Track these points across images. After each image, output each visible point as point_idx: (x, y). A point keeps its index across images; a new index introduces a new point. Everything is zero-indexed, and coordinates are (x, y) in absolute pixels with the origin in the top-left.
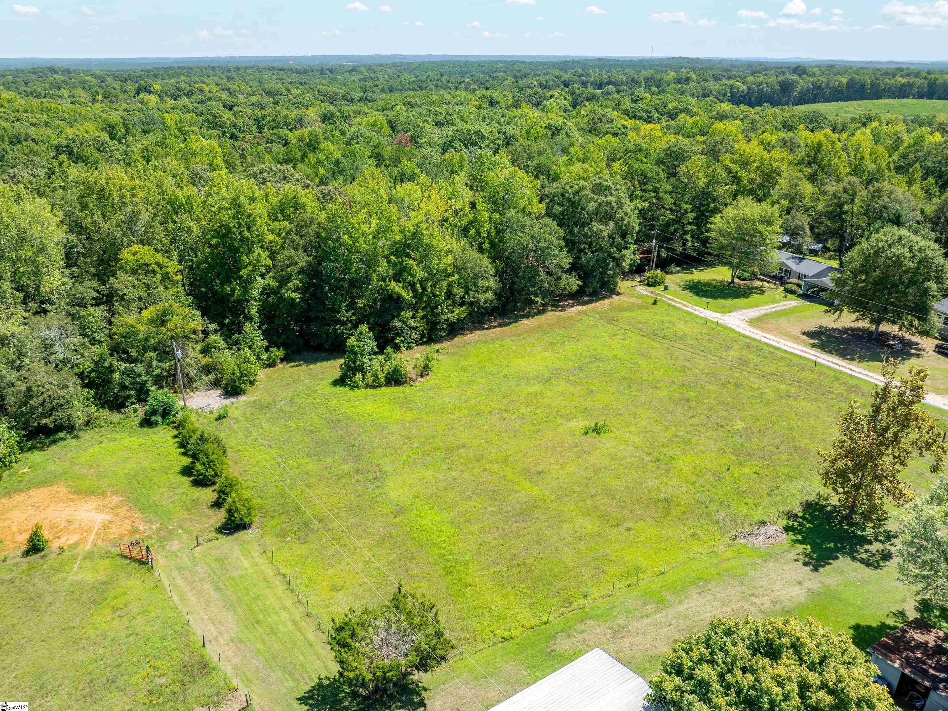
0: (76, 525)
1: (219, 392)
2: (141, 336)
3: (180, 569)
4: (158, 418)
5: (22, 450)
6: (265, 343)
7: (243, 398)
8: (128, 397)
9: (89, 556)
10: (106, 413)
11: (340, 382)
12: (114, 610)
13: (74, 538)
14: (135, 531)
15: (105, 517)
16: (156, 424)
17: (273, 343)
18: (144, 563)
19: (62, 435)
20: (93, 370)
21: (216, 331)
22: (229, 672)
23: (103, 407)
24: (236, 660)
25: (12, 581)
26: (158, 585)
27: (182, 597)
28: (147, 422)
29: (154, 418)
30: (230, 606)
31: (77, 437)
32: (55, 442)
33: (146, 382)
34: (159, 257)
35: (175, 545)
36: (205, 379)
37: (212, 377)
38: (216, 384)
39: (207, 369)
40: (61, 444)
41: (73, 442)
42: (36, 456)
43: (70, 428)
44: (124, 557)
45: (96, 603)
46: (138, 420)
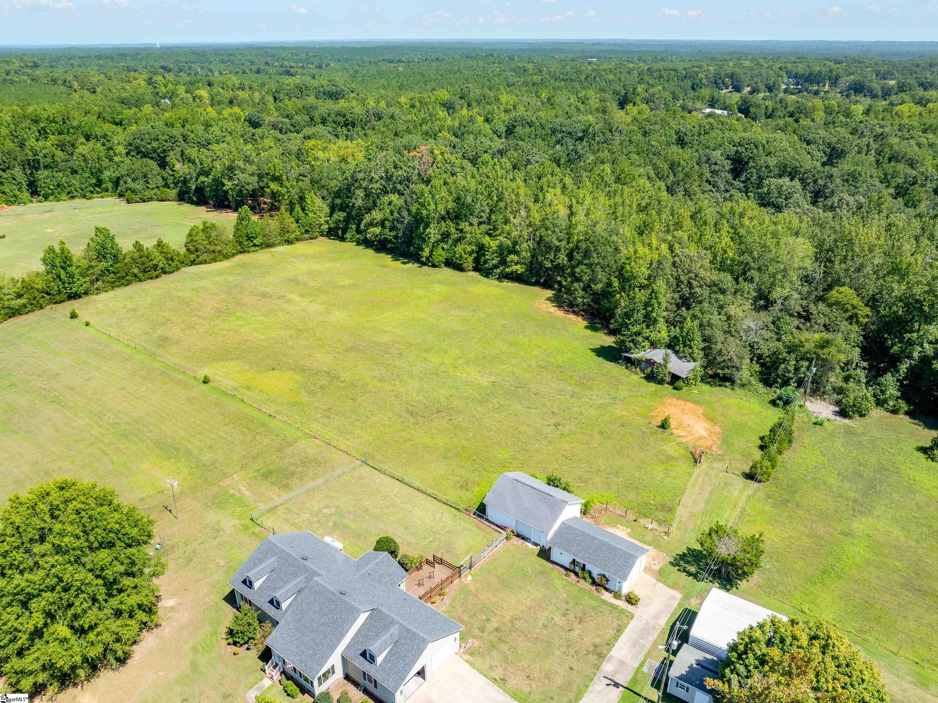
0: (689, 429)
1: (837, 409)
2: (803, 350)
3: (707, 475)
4: (781, 403)
5: (702, 381)
6: (899, 394)
7: (847, 421)
8: (777, 382)
9: (679, 444)
10: (761, 385)
11: (924, 450)
12: (666, 469)
13: (683, 434)
14: (710, 448)
15: (705, 434)
16: (778, 406)
17: (904, 397)
18: (696, 461)
19: (727, 384)
20: (769, 356)
21: (864, 368)
22: (677, 518)
23: (761, 381)
24: (684, 519)
25: (644, 432)
26: (690, 474)
27: (694, 485)
28: (773, 403)
29: (778, 402)
30: (707, 502)
31: (733, 389)
32: (720, 386)
33: (791, 378)
34: (856, 301)
35: (718, 465)
36: (835, 396)
37: (840, 397)
38: (838, 403)
39: (840, 391)
40: (723, 388)
41: (729, 391)
42: (706, 387)
43: (733, 382)
44: (692, 453)
45: (662, 462)
46: (771, 398)
